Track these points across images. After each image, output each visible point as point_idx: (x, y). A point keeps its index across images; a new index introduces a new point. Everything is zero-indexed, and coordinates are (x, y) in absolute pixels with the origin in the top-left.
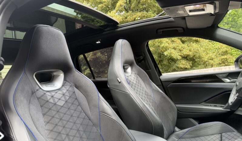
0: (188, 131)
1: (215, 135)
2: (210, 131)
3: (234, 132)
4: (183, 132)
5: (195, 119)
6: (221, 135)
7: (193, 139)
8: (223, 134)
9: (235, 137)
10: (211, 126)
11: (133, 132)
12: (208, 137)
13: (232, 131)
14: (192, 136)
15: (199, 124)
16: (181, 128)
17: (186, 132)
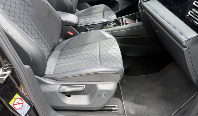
0: (84, 11)
1: (100, 13)
2: (97, 11)
3: (110, 10)
4: (81, 12)
5: (89, 3)
6: (104, 13)
7: (88, 16)
8: (105, 12)
9: (111, 13)
10: (98, 7)
11: (57, 11)
12: (96, 14)
13: (109, 10)
14: (87, 14)
15: (91, 6)
16: (80, 10)
17: (83, 12)
